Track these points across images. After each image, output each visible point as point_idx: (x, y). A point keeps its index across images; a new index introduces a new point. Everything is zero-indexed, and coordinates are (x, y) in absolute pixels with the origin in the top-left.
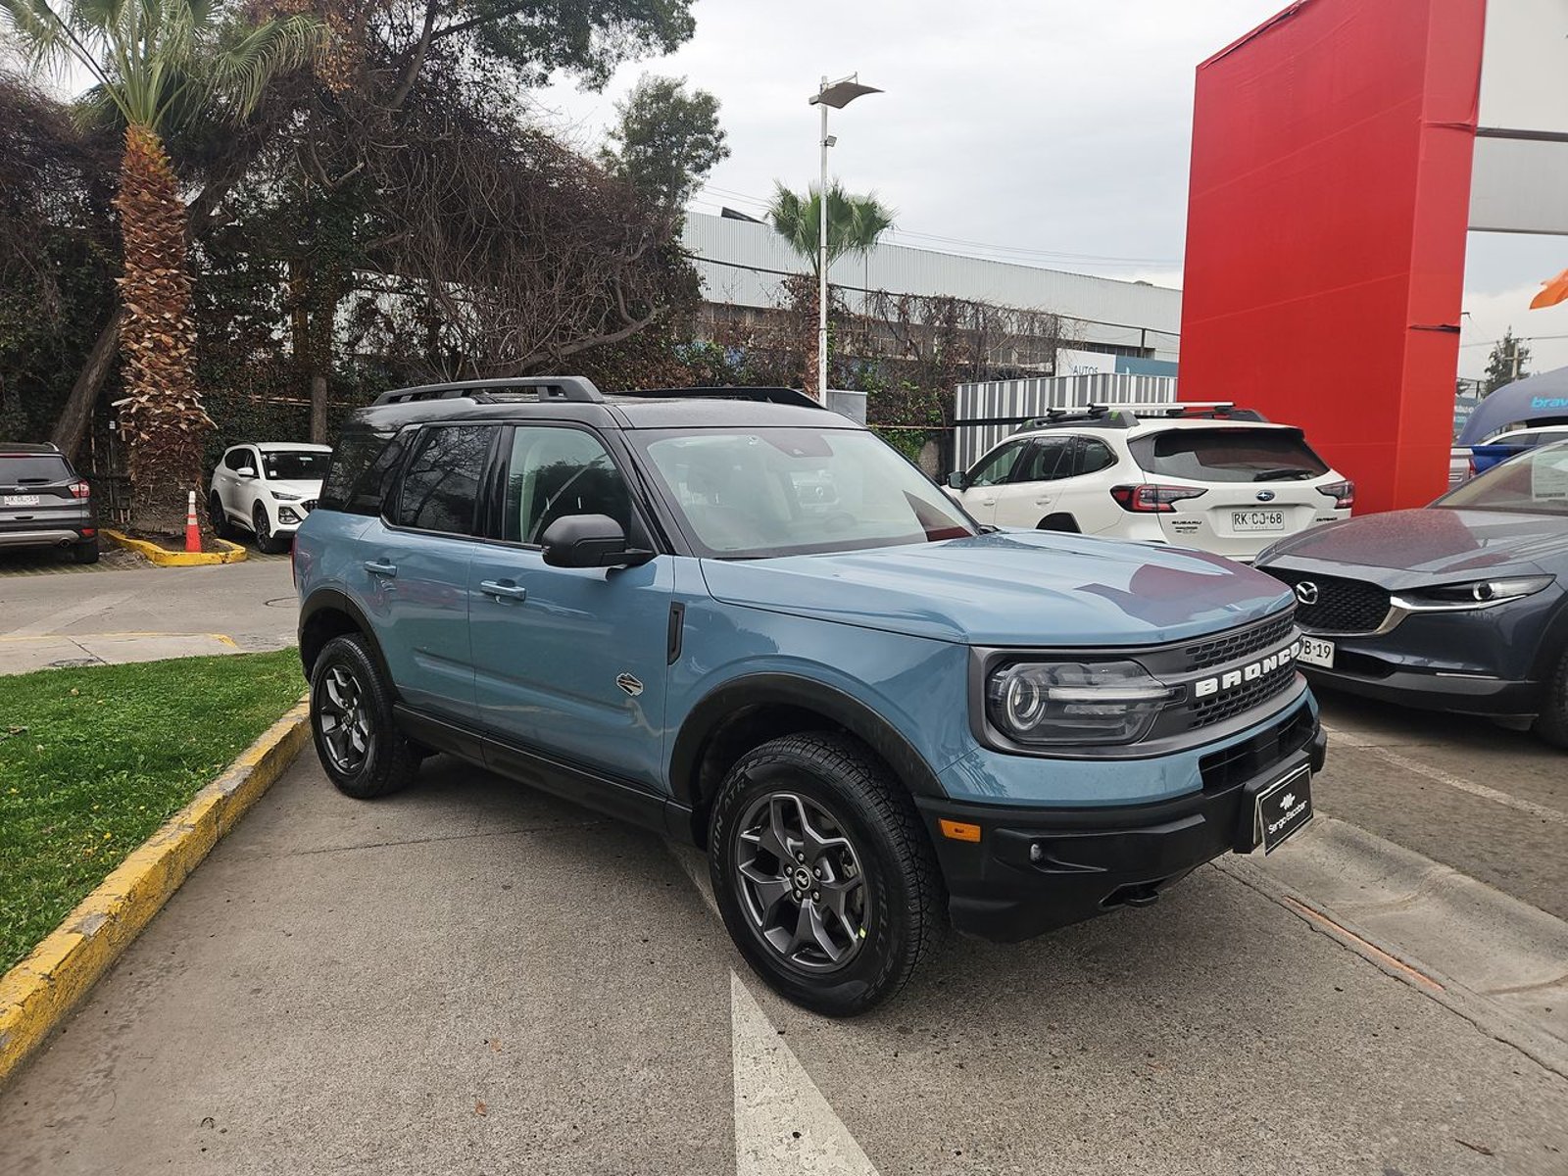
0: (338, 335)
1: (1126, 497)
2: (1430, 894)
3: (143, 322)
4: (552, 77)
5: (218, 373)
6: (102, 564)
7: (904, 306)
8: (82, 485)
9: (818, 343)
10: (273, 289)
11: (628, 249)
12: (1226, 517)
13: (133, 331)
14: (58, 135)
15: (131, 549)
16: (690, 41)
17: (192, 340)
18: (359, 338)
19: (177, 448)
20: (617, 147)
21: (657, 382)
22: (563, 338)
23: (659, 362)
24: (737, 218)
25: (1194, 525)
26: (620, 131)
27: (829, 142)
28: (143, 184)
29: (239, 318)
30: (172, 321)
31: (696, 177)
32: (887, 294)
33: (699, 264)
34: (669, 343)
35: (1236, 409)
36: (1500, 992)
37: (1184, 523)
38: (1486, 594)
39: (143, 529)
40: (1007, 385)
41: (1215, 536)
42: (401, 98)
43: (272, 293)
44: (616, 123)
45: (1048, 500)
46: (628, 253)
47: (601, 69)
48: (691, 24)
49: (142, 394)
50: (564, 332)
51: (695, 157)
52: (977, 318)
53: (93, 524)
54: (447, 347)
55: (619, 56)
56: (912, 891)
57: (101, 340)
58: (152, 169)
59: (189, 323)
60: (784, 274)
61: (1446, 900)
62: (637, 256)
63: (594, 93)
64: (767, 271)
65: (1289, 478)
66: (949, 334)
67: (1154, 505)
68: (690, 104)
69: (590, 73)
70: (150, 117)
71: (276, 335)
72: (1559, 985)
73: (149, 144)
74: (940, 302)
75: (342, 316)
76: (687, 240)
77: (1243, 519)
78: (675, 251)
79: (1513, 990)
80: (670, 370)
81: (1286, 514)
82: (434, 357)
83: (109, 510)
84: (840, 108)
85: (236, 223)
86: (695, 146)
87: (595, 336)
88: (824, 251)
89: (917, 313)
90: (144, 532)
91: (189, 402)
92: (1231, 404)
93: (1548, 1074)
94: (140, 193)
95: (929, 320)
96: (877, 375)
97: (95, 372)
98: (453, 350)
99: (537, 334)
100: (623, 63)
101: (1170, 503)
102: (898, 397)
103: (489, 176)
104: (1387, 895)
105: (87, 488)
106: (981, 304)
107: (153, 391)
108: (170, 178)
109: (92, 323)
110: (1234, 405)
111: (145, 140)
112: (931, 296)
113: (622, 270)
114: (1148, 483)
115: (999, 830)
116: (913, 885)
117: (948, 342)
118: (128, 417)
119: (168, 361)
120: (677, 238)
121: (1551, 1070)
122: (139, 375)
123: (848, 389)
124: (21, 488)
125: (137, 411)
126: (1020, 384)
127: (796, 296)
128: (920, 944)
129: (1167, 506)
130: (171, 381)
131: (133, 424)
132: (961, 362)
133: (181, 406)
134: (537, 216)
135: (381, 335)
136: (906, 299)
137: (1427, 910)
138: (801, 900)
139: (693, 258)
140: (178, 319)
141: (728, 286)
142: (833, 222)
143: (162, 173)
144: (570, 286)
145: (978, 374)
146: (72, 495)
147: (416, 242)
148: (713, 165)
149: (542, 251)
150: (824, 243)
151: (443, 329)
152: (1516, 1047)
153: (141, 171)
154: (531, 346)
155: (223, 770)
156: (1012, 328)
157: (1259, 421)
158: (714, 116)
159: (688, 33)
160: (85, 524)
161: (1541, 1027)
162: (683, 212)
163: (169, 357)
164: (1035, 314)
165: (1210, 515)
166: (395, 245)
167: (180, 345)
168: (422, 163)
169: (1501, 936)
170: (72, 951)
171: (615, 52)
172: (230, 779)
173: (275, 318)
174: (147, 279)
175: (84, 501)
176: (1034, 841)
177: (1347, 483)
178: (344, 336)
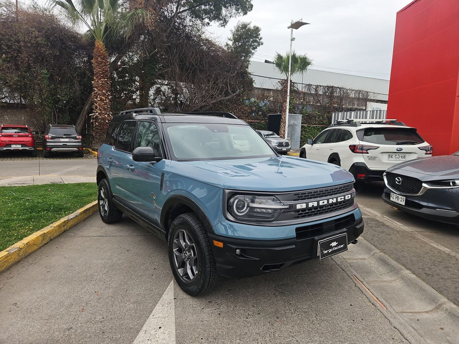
0: (150, 97)
1: (353, 148)
2: (400, 279)
3: (98, 93)
4: (211, 23)
5: (118, 107)
6: (84, 157)
7: (317, 88)
8: (80, 136)
9: (287, 100)
10: (134, 84)
11: (232, 72)
12: (386, 156)
13: (95, 95)
14: (80, 43)
15: (92, 153)
16: (251, 11)
17: (110, 98)
18: (156, 98)
19: (105, 127)
20: (231, 43)
21: (239, 111)
22: (212, 98)
23: (240, 105)
24: (269, 63)
25: (375, 158)
26: (232, 38)
27: (293, 39)
28: (99, 56)
29: (125, 92)
30: (105, 93)
31: (253, 51)
32: (311, 85)
33: (253, 76)
34: (243, 100)
35: (397, 121)
36: (405, 312)
37: (371, 157)
38: (454, 184)
39: (96, 148)
40: (349, 113)
41: (382, 162)
42: (169, 31)
43: (133, 85)
44: (231, 36)
45: (332, 148)
46: (232, 73)
47: (225, 20)
48: (252, 6)
49: (97, 112)
50: (212, 97)
51: (253, 45)
52: (341, 92)
53: (82, 146)
54: (180, 101)
55: (230, 17)
56: (208, 261)
57: (89, 98)
58: (101, 52)
59: (109, 93)
60: (279, 79)
61: (404, 281)
62: (234, 74)
63: (223, 27)
64: (274, 78)
65: (409, 144)
66: (331, 97)
67: (361, 151)
68: (252, 30)
69: (222, 22)
70: (101, 38)
71: (134, 97)
72: (427, 313)
73: (101, 45)
74: (329, 87)
75: (152, 92)
76: (250, 70)
77: (392, 157)
78: (246, 73)
79: (410, 313)
80: (243, 108)
81: (407, 155)
82: (176, 103)
83: (90, 143)
84: (297, 29)
85: (125, 66)
86: (253, 42)
87: (221, 98)
88: (290, 72)
89: (321, 91)
90: (96, 149)
91: (109, 115)
92: (396, 120)
93: (404, 340)
94: (98, 58)
95: (325, 93)
96: (307, 110)
97: (87, 107)
98: (181, 101)
99: (204, 97)
100: (232, 18)
101: (367, 151)
102: (313, 116)
103: (193, 52)
104: (387, 278)
105: (81, 137)
106: (342, 88)
107: (99, 112)
108: (106, 54)
109: (87, 93)
110: (397, 120)
111: (100, 44)
112: (326, 86)
113: (230, 79)
114: (360, 144)
115: (228, 245)
116: (208, 259)
117: (331, 100)
118: (93, 119)
119: (103, 104)
120: (247, 69)
121: (406, 339)
122: (96, 107)
123: (298, 114)
124: (64, 137)
125: (95, 117)
126: (353, 113)
127: (282, 86)
128: (210, 277)
129: (366, 151)
130: (104, 109)
131: (94, 120)
132: (335, 106)
133: (106, 116)
134: (206, 64)
135: (162, 97)
136: (317, 86)
137: (398, 284)
138: (186, 261)
139: (251, 75)
140: (107, 92)
141: (262, 83)
142: (293, 64)
143: (104, 53)
144: (214, 83)
145: (340, 109)
146: (77, 139)
147: (172, 71)
148: (258, 47)
149: (207, 73)
150: (290, 70)
151: (179, 96)
152: (399, 330)
153: (98, 53)
154: (202, 101)
155: (72, 213)
156: (352, 95)
157: (403, 125)
158: (259, 33)
159: (251, 9)
160: (80, 146)
161: (411, 325)
162: (249, 61)
163: (104, 103)
164: (360, 91)
165: (380, 155)
166: (166, 72)
167: (107, 99)
168: (174, 49)
169: (416, 295)
170: (3, 256)
171: (229, 15)
172: (72, 216)
173: (134, 92)
174: (99, 82)
175: (80, 140)
176: (238, 249)
177: (430, 146)
178: (152, 97)
